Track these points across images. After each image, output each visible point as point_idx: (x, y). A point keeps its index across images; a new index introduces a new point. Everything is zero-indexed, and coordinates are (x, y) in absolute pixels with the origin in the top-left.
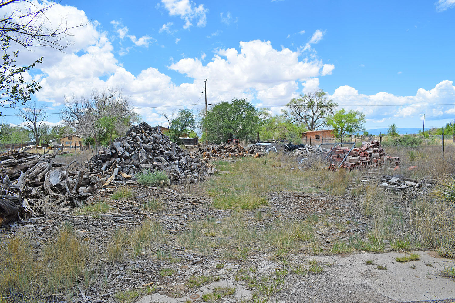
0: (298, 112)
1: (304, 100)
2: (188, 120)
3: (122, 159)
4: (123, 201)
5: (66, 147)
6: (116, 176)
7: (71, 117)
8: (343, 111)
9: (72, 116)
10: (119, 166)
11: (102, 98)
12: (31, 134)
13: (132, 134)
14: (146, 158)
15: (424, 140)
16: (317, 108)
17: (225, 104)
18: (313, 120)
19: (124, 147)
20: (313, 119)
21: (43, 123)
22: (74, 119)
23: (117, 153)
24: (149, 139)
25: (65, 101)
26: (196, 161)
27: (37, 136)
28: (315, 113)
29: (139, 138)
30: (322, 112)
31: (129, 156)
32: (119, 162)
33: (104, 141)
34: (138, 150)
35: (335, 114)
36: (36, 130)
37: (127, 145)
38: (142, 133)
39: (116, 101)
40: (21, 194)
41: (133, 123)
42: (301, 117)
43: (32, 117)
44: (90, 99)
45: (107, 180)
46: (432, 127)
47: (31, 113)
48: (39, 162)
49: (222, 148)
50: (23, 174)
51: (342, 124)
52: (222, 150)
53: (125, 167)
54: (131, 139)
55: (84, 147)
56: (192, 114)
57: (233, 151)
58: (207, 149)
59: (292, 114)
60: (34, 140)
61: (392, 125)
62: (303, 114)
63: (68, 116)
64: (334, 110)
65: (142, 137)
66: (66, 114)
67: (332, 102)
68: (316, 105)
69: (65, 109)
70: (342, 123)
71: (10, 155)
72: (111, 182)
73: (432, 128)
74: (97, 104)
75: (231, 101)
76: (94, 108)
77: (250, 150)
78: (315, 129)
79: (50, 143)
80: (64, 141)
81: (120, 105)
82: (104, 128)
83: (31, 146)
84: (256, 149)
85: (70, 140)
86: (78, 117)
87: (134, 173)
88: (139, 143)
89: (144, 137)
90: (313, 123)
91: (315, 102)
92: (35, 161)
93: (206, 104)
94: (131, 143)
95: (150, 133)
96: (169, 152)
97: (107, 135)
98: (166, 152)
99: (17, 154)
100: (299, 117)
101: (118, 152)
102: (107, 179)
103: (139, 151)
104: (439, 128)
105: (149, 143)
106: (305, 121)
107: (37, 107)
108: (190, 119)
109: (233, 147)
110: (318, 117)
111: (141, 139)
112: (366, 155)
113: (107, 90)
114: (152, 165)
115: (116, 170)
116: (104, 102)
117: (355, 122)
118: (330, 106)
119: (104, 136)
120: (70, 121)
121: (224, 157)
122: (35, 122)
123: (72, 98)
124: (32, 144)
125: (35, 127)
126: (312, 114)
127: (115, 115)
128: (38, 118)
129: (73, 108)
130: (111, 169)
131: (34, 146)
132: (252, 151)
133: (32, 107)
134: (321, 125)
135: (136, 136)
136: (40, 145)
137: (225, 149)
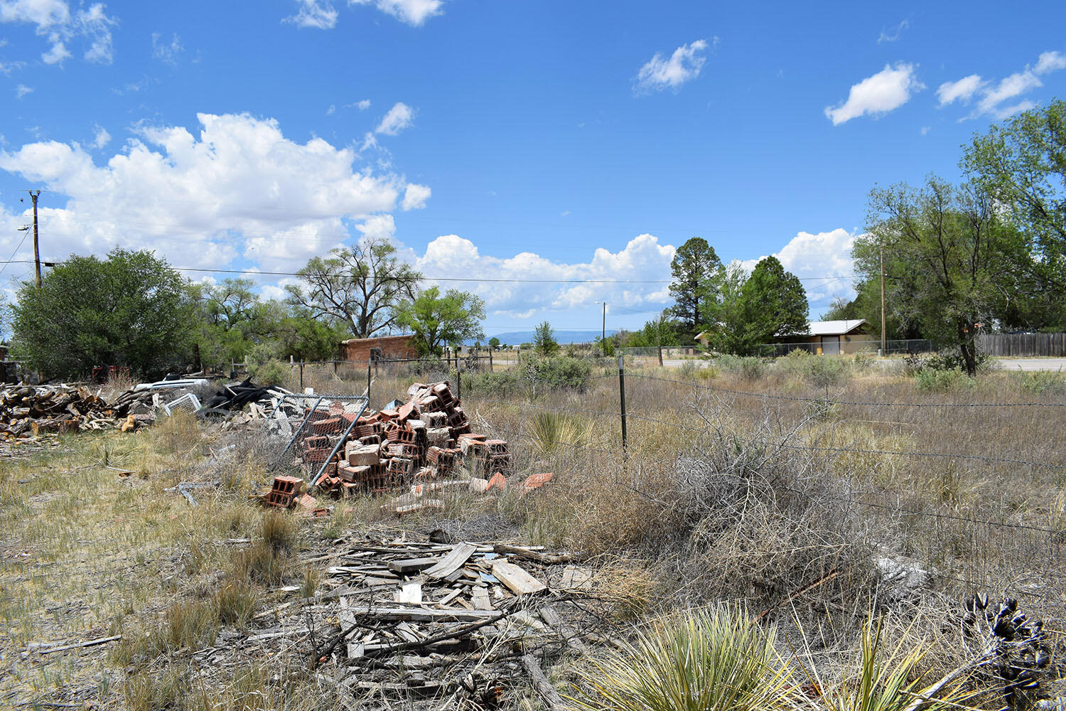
0: (327, 292)
1: (343, 264)
8: (434, 292)
15: (603, 361)
16: (373, 284)
18: (366, 313)
20: (364, 311)
28: (369, 297)
30: (388, 292)
35: (416, 297)
42: (336, 304)
46: (621, 329)
51: (431, 323)
52: (12, 410)
57: (57, 410)
59: (314, 296)
61: (543, 325)
62: (339, 298)
64: (413, 288)
67: (408, 270)
68: (371, 274)
70: (432, 319)
73: (620, 331)
78: (370, 333)
84: (136, 402)
90: (365, 320)
91: (368, 269)
93: (38, 262)
100: (329, 305)
104: (633, 331)
106: (344, 315)
110: (377, 305)
112: (405, 439)
117: (461, 318)
118: (406, 279)
126: (361, 298)
132: (120, 409)
134: (384, 326)
137: (25, 405)
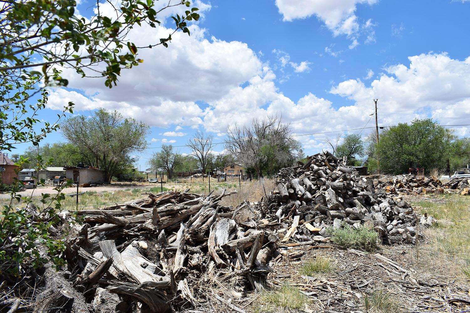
2: (355, 147)
3: (303, 202)
4: (321, 282)
5: (228, 176)
6: (298, 228)
7: (233, 147)
9: (234, 145)
10: (300, 213)
11: (262, 126)
12: (199, 163)
13: (313, 168)
14: (335, 202)
17: (403, 127)
19: (304, 186)
21: (209, 152)
22: (236, 148)
23: (296, 193)
24: (337, 175)
25: (229, 131)
26: (403, 205)
27: (204, 165)
29: (323, 173)
31: (311, 198)
32: (300, 206)
33: (265, 169)
34: (324, 190)
36: (203, 159)
37: (308, 182)
38: (325, 165)
39: (276, 129)
40: (175, 277)
41: (292, 151)
43: (200, 147)
44: (251, 127)
45: (285, 233)
47: (199, 143)
48: (204, 208)
49: (411, 181)
50: (182, 227)
52: (411, 184)
53: (307, 214)
54: (312, 174)
55: (245, 175)
56: (360, 140)
57: (427, 185)
58: (390, 182)
60: (201, 168)
63: (231, 145)
65: (326, 171)
66: (229, 144)
69: (228, 139)
71: (171, 198)
72: (291, 237)
74: (258, 132)
75: (411, 123)
76: (255, 137)
77: (451, 184)
79: (215, 171)
80: (227, 170)
81: (280, 132)
82: (265, 157)
83: (198, 174)
84: (461, 183)
85: (232, 169)
86: (240, 146)
87: (321, 223)
88: (323, 180)
89: (328, 171)
92: (199, 205)
93: (377, 127)
94: (313, 180)
95: (335, 166)
96: (365, 192)
97: (267, 164)
98: (361, 193)
99: (178, 196)
101: (298, 192)
102: (285, 231)
103: (326, 192)
105: (337, 181)
107: (204, 137)
108: (357, 145)
109: (426, 179)
111: (325, 174)
113: (267, 118)
114: (344, 212)
115: (297, 218)
116: (264, 130)
119: (265, 165)
120: (233, 150)
121: (417, 193)
122: (202, 151)
123: (235, 128)
124: (199, 172)
125: (202, 156)
127: (275, 144)
128: (205, 148)
129: (236, 137)
130: (290, 217)
131: (201, 174)
132: (454, 185)
133: (200, 138)
135: (319, 170)
136: (206, 173)
137: (415, 182)
